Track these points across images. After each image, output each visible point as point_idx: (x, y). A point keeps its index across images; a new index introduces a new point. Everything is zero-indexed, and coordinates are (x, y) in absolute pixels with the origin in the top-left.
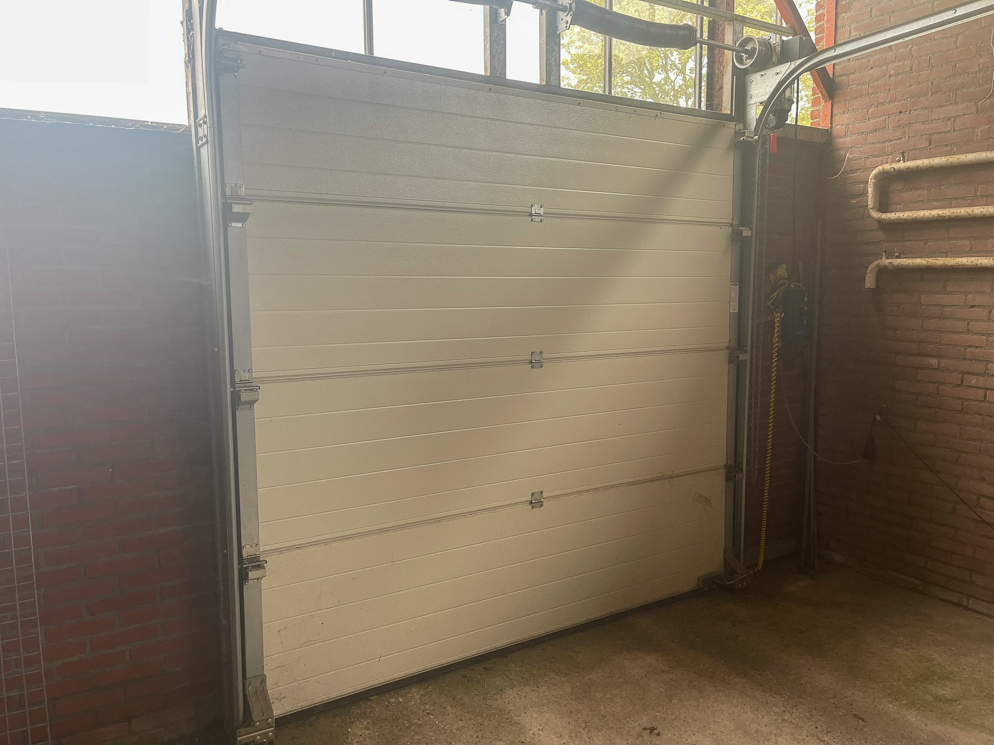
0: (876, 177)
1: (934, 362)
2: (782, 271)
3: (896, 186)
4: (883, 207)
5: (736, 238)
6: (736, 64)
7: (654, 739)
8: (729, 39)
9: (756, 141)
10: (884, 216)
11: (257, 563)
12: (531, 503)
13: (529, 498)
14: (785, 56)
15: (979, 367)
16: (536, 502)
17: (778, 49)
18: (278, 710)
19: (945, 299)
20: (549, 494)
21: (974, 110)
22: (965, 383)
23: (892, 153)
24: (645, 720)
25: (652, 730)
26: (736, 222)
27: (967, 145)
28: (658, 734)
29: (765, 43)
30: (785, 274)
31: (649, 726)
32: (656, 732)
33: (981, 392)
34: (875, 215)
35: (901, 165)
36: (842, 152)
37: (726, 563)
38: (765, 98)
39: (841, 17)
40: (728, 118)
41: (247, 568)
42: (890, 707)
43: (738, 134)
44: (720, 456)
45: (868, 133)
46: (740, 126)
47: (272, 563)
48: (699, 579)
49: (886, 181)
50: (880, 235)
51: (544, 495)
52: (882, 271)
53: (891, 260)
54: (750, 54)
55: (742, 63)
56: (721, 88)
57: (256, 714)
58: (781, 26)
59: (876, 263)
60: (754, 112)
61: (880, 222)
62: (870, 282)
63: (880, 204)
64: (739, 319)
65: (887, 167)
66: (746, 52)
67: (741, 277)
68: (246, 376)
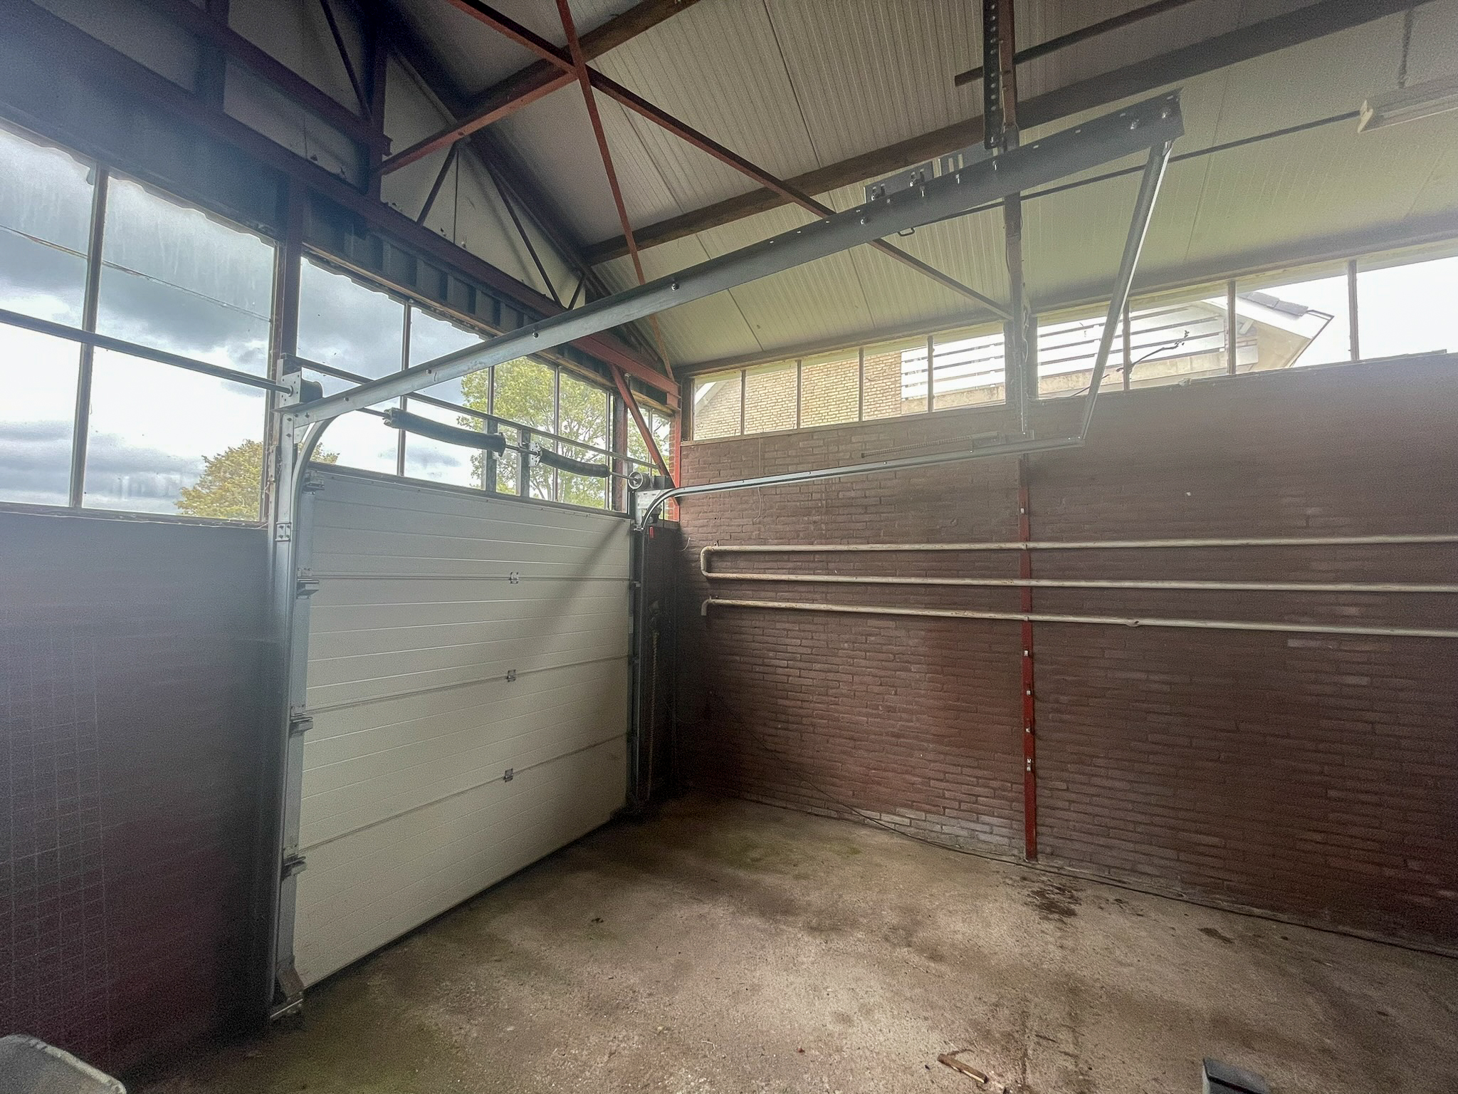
0: (704, 552)
1: (738, 658)
2: (655, 605)
3: (715, 559)
4: (709, 569)
5: (632, 587)
6: (631, 487)
7: (601, 925)
8: (625, 472)
9: (642, 531)
10: (710, 575)
11: (297, 861)
12: (505, 778)
13: (503, 775)
14: (657, 486)
15: (760, 661)
16: (508, 777)
17: (653, 480)
18: (307, 982)
19: (744, 623)
20: (518, 770)
21: (751, 523)
22: (754, 670)
23: (712, 540)
24: (592, 915)
25: (598, 920)
26: (631, 578)
27: (749, 540)
28: (602, 921)
29: (646, 476)
30: (657, 607)
31: (594, 918)
32: (600, 920)
33: (761, 675)
34: (705, 573)
35: (717, 548)
36: (685, 536)
37: (628, 798)
38: (647, 507)
39: (683, 461)
40: (626, 516)
41: (289, 866)
42: (729, 871)
43: (632, 526)
44: (623, 728)
45: (700, 527)
46: (633, 522)
47: (309, 858)
48: (611, 813)
49: (711, 555)
50: (708, 585)
51: (514, 771)
52: (710, 606)
53: (714, 600)
54: (638, 481)
55: (633, 485)
56: (621, 497)
57: (288, 990)
58: (651, 464)
59: (705, 602)
60: (640, 514)
61: (707, 577)
62: (703, 613)
63: (707, 567)
64: (634, 636)
65: (710, 547)
66: (636, 480)
67: (634, 612)
68: (298, 710)
